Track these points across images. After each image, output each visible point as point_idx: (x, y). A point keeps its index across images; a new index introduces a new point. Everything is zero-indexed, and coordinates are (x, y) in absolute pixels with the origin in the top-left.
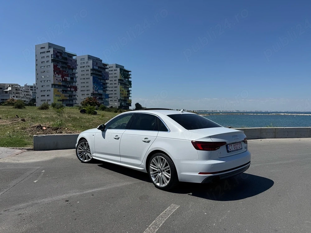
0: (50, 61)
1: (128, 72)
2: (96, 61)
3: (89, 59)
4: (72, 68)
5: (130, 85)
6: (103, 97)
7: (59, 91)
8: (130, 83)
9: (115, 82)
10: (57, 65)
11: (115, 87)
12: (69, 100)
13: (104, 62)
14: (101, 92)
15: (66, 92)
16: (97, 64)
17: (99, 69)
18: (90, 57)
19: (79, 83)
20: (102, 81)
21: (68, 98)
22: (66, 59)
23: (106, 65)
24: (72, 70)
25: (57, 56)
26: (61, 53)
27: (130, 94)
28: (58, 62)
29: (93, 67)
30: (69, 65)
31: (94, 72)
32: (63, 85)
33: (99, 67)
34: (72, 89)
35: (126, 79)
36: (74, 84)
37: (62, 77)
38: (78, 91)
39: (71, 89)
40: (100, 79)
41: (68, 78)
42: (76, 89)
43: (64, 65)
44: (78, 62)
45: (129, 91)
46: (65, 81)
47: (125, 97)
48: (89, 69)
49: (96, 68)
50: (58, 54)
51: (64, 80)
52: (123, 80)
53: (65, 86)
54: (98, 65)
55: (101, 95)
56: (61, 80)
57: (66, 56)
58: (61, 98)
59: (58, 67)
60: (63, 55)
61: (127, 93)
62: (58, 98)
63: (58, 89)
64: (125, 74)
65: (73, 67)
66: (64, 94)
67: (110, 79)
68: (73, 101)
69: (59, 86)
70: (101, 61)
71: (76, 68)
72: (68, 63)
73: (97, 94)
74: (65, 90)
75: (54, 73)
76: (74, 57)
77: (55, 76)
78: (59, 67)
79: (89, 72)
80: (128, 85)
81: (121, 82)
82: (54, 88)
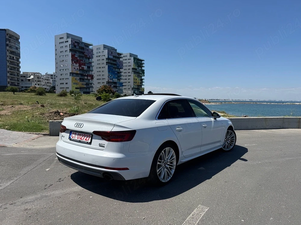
0: (69, 51)
1: (142, 61)
2: (111, 51)
3: (105, 49)
4: (89, 57)
5: (143, 74)
6: (117, 85)
7: (77, 79)
8: (143, 71)
9: (129, 71)
10: (74, 55)
11: (129, 76)
12: (86, 88)
13: (118, 51)
14: (115, 80)
15: (83, 80)
16: (112, 53)
17: (114, 59)
18: (105, 47)
19: (95, 72)
20: (117, 70)
21: (85, 86)
22: (83, 48)
23: (121, 54)
24: (89, 59)
25: (75, 46)
26: (78, 43)
27: (143, 82)
28: (76, 52)
29: (108, 57)
30: (86, 54)
31: (110, 61)
32: (80, 74)
33: (114, 56)
34: (89, 78)
35: (140, 68)
36: (91, 73)
37: (80, 66)
38: (95, 79)
39: (87, 78)
40: (115, 68)
41: (84, 67)
42: (92, 77)
43: (81, 55)
44: (95, 52)
45: (143, 79)
46: (82, 70)
47: (138, 86)
48: (105, 58)
49: (111, 57)
50: (76, 44)
51: (81, 68)
52: (136, 69)
53: (82, 75)
54: (114, 54)
55: (115, 83)
56: (79, 69)
57: (83, 46)
58: (78, 86)
59: (75, 56)
60: (80, 45)
61: (140, 81)
62: (76, 86)
63: (75, 77)
64: (139, 63)
66: (81, 83)
67: (124, 68)
68: (89, 89)
69: (77, 74)
70: (116, 50)
71: (92, 58)
72: (85, 52)
73: (112, 82)
74: (82, 79)
75: (72, 62)
76: (90, 47)
77: (73, 65)
78: (77, 56)
79: (105, 61)
80: (141, 74)
81: (134, 71)
82: (72, 76)
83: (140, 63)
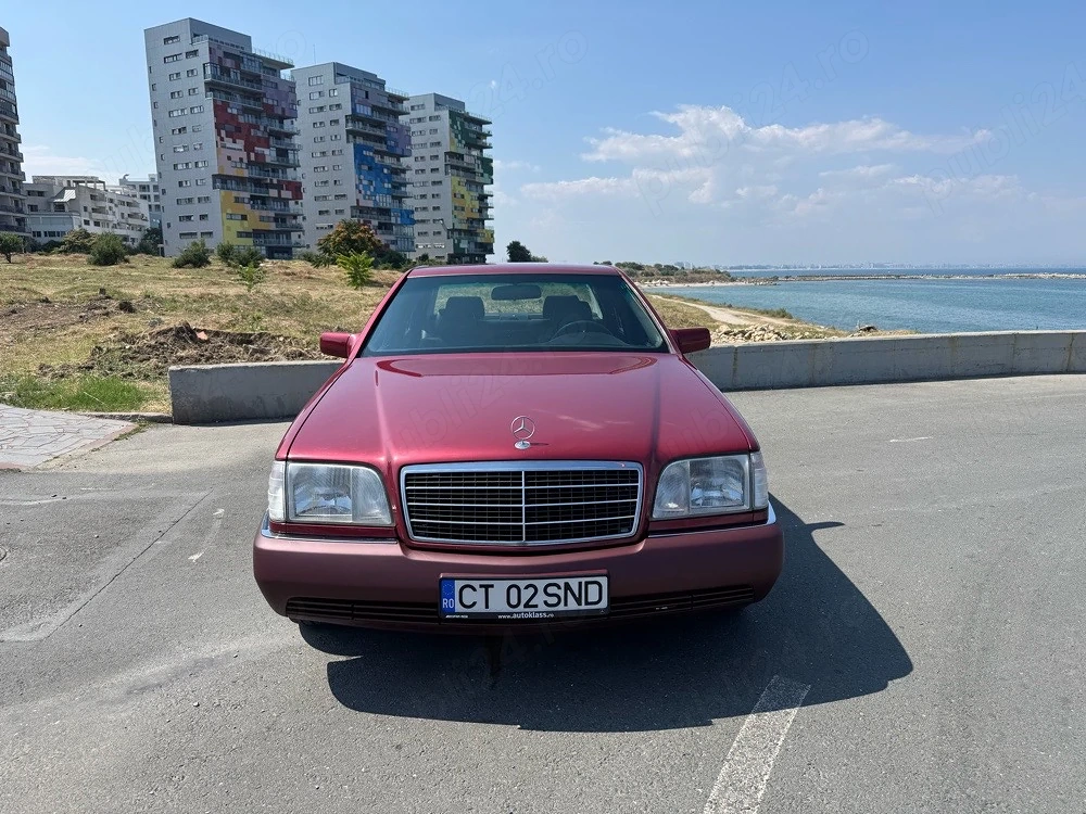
0: (202, 89)
1: (481, 123)
2: (364, 85)
3: (339, 79)
4: (280, 113)
5: (486, 175)
6: (393, 220)
7: (241, 200)
8: (487, 165)
9: (435, 164)
10: (225, 105)
11: (434, 183)
12: (278, 233)
13: (389, 88)
14: (385, 201)
15: (264, 203)
16: (367, 97)
17: (376, 117)
18: (340, 71)
19: (305, 170)
20: (388, 161)
21: (273, 226)
22: (256, 79)
23: (401, 100)
24: (281, 122)
25: (225, 71)
26: (237, 59)
27: (487, 208)
28: (230, 94)
29: (354, 110)
30: (270, 102)
31: (359, 127)
32: (250, 179)
33: (374, 108)
34: (286, 194)
35: (475, 153)
36: (291, 174)
37: (249, 148)
38: (307, 197)
39: (279, 193)
40: (382, 154)
41: (267, 152)
42: (297, 190)
43: (252, 104)
44: (301, 93)
45: (486, 197)
46: (259, 163)
47: (471, 221)
48: (341, 115)
49: (365, 111)
50: (229, 63)
51: (253, 158)
52: (461, 157)
53: (258, 183)
54: (373, 101)
55: (385, 212)
56: (245, 161)
57: (255, 69)
58: (247, 226)
59: (229, 111)
60: (247, 67)
61: (477, 204)
62: (238, 226)
63: (235, 194)
64: (470, 131)
65: (283, 110)
66: (257, 213)
67: (415, 153)
68: (289, 237)
69: (240, 181)
70: (382, 84)
71: (294, 116)
72: (265, 95)
73: (373, 209)
74: (259, 198)
75: (219, 134)
76: (285, 74)
77: (224, 147)
78: (235, 112)
79: (342, 128)
80: (482, 175)
81: (455, 162)
82: (223, 188)
83: (474, 132)
